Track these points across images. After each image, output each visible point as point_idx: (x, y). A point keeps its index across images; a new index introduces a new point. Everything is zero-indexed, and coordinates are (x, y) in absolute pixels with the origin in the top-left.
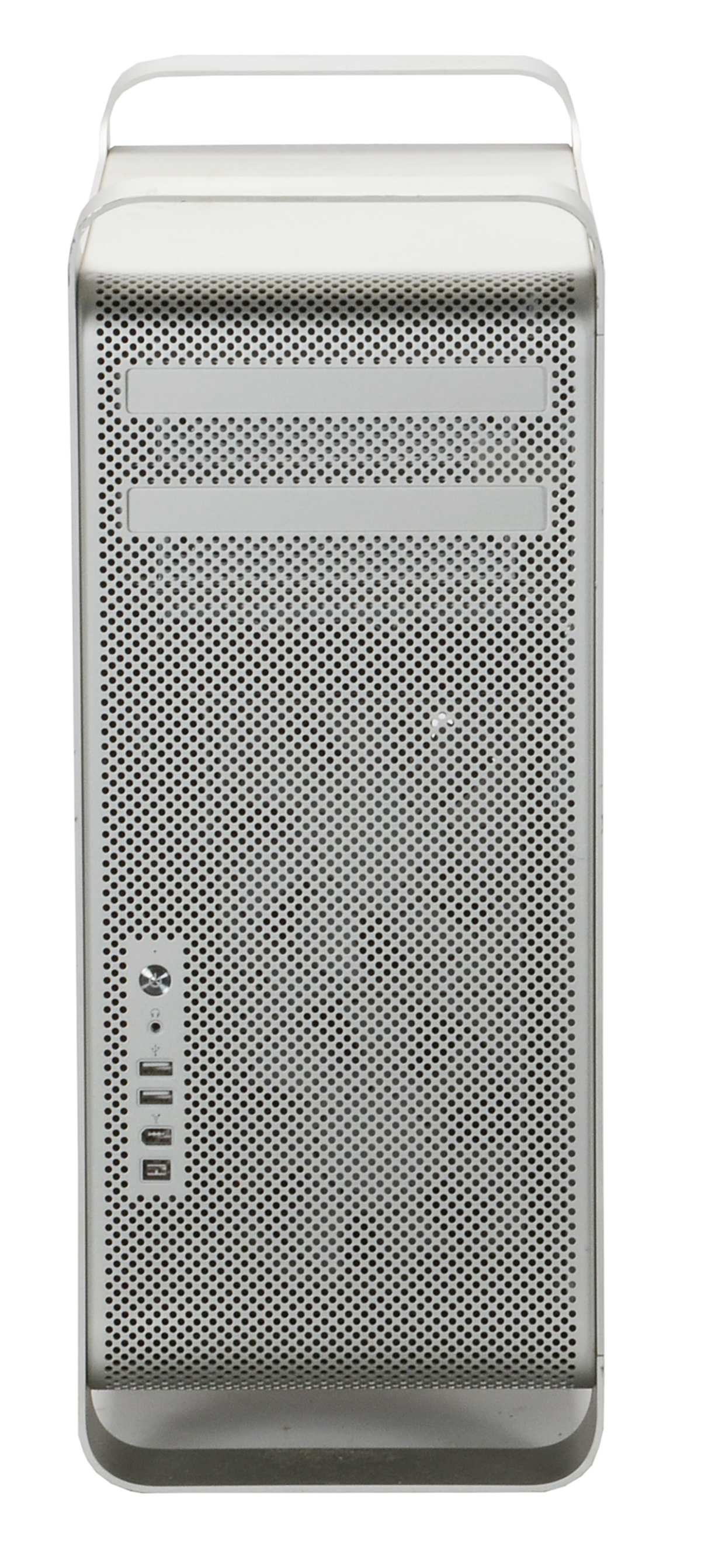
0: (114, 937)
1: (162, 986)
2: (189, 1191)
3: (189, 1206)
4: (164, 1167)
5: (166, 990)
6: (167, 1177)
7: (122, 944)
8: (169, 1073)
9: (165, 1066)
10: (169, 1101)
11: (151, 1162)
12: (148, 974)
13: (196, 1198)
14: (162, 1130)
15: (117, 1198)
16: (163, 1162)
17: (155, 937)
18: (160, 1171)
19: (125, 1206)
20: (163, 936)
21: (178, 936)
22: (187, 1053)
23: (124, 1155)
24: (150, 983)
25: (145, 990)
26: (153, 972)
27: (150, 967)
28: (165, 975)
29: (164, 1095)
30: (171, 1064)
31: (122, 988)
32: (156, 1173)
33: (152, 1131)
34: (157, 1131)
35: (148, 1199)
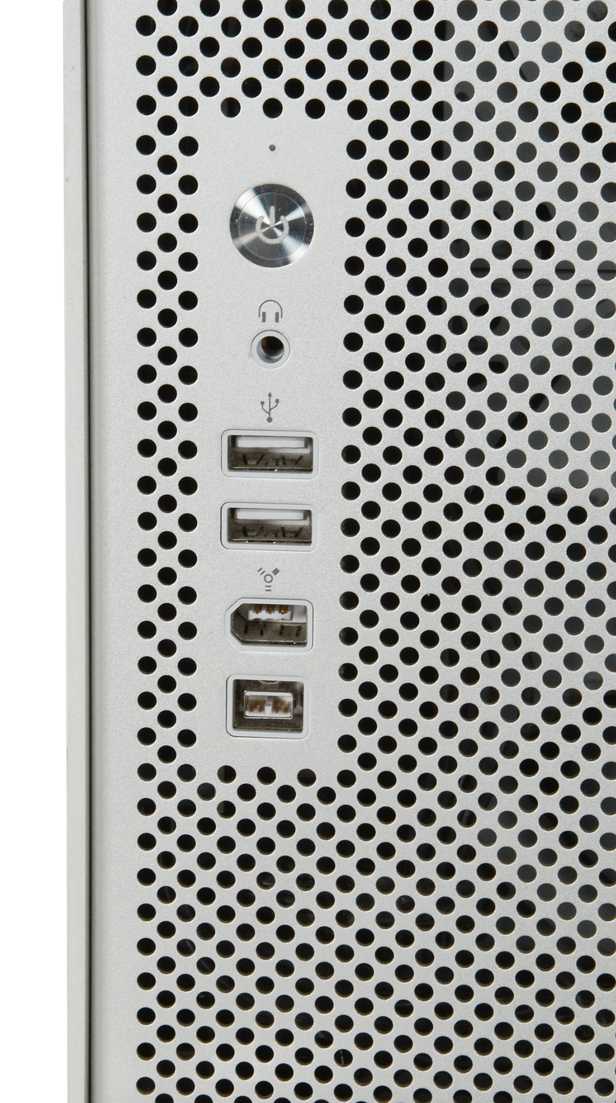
0: (167, 106)
1: (285, 239)
2: (350, 761)
3: (347, 796)
4: (288, 697)
5: (297, 251)
6: (295, 724)
7: (186, 126)
8: (302, 464)
9: (294, 448)
10: (301, 536)
11: (255, 685)
12: (253, 207)
13: (367, 779)
14: (283, 608)
15: (167, 772)
16: (285, 686)
17: (273, 108)
18: (277, 705)
19: (187, 790)
20: (294, 108)
21: (336, 109)
22: (352, 417)
23: (187, 666)
24: (258, 233)
25: (244, 251)
26: (266, 205)
27: (258, 190)
28: (298, 214)
29: (292, 519)
30: (309, 442)
31: (186, 242)
32: (268, 713)
33: (258, 608)
34: (270, 608)
35: (247, 775)
